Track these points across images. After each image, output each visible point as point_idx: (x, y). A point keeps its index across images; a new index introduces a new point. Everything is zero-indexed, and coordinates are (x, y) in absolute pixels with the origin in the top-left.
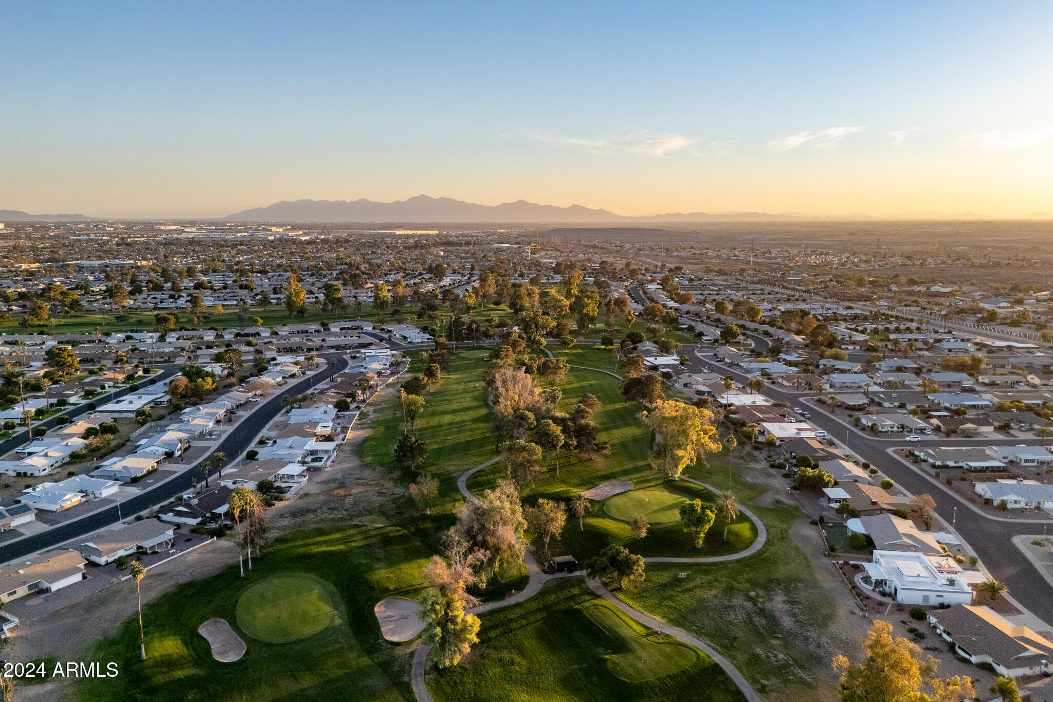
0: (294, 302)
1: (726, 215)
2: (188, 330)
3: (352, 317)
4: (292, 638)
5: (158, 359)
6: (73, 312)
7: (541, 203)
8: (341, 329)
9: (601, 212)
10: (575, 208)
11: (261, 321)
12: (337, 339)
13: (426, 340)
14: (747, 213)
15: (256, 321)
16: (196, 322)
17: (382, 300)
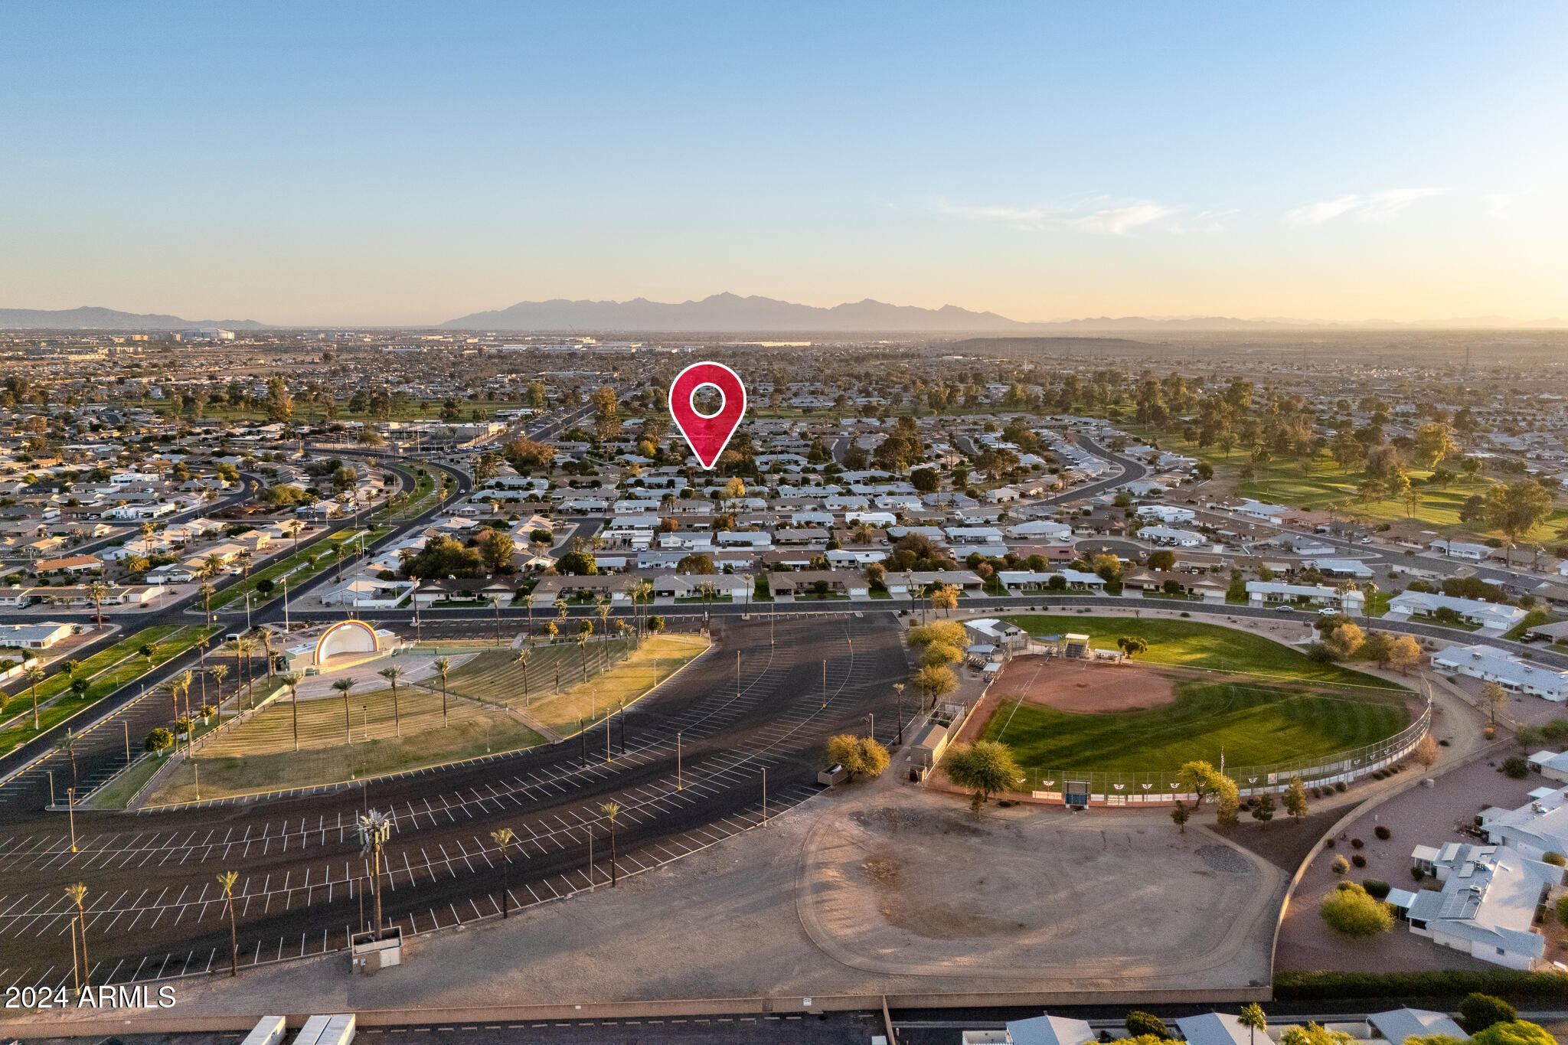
1: (1177, 321)
7: (899, 302)
9: (988, 316)
10: (949, 311)
14: (1207, 319)
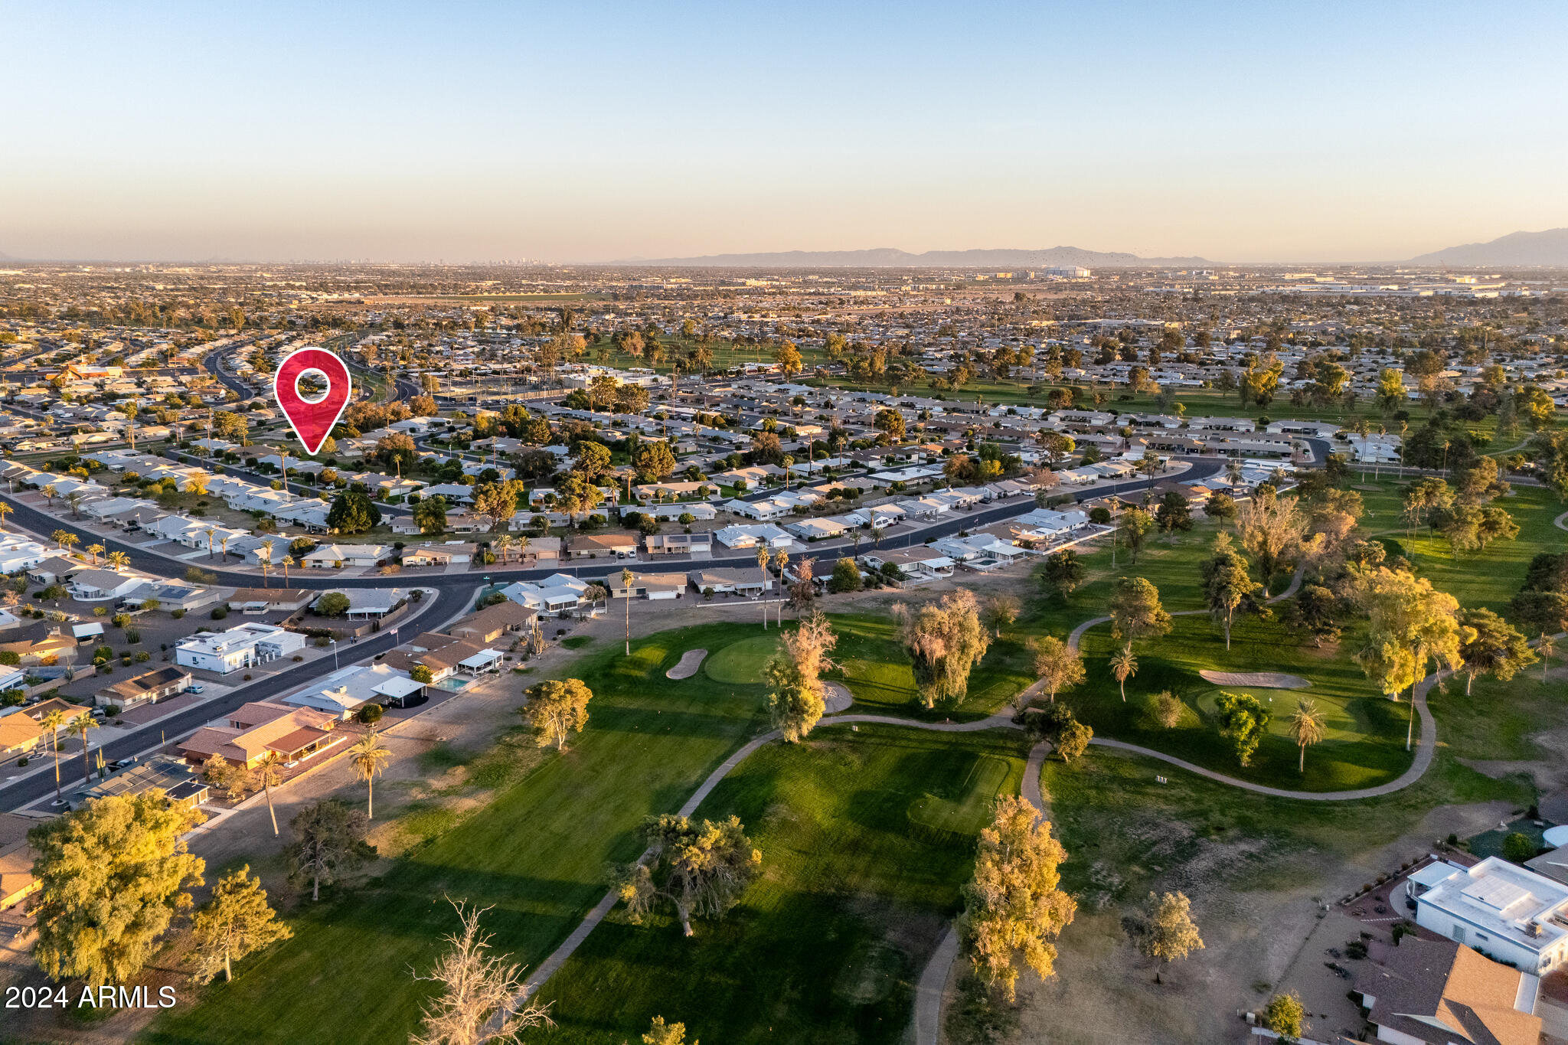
0: (1250, 386)
2: (1083, 410)
3: (1329, 417)
4: (732, 680)
5: (1007, 438)
6: (1000, 378)
8: (1284, 431)
11: (1183, 408)
12: (1254, 442)
13: (1386, 461)
15: (1177, 408)
16: (1098, 401)
17: (1388, 394)
